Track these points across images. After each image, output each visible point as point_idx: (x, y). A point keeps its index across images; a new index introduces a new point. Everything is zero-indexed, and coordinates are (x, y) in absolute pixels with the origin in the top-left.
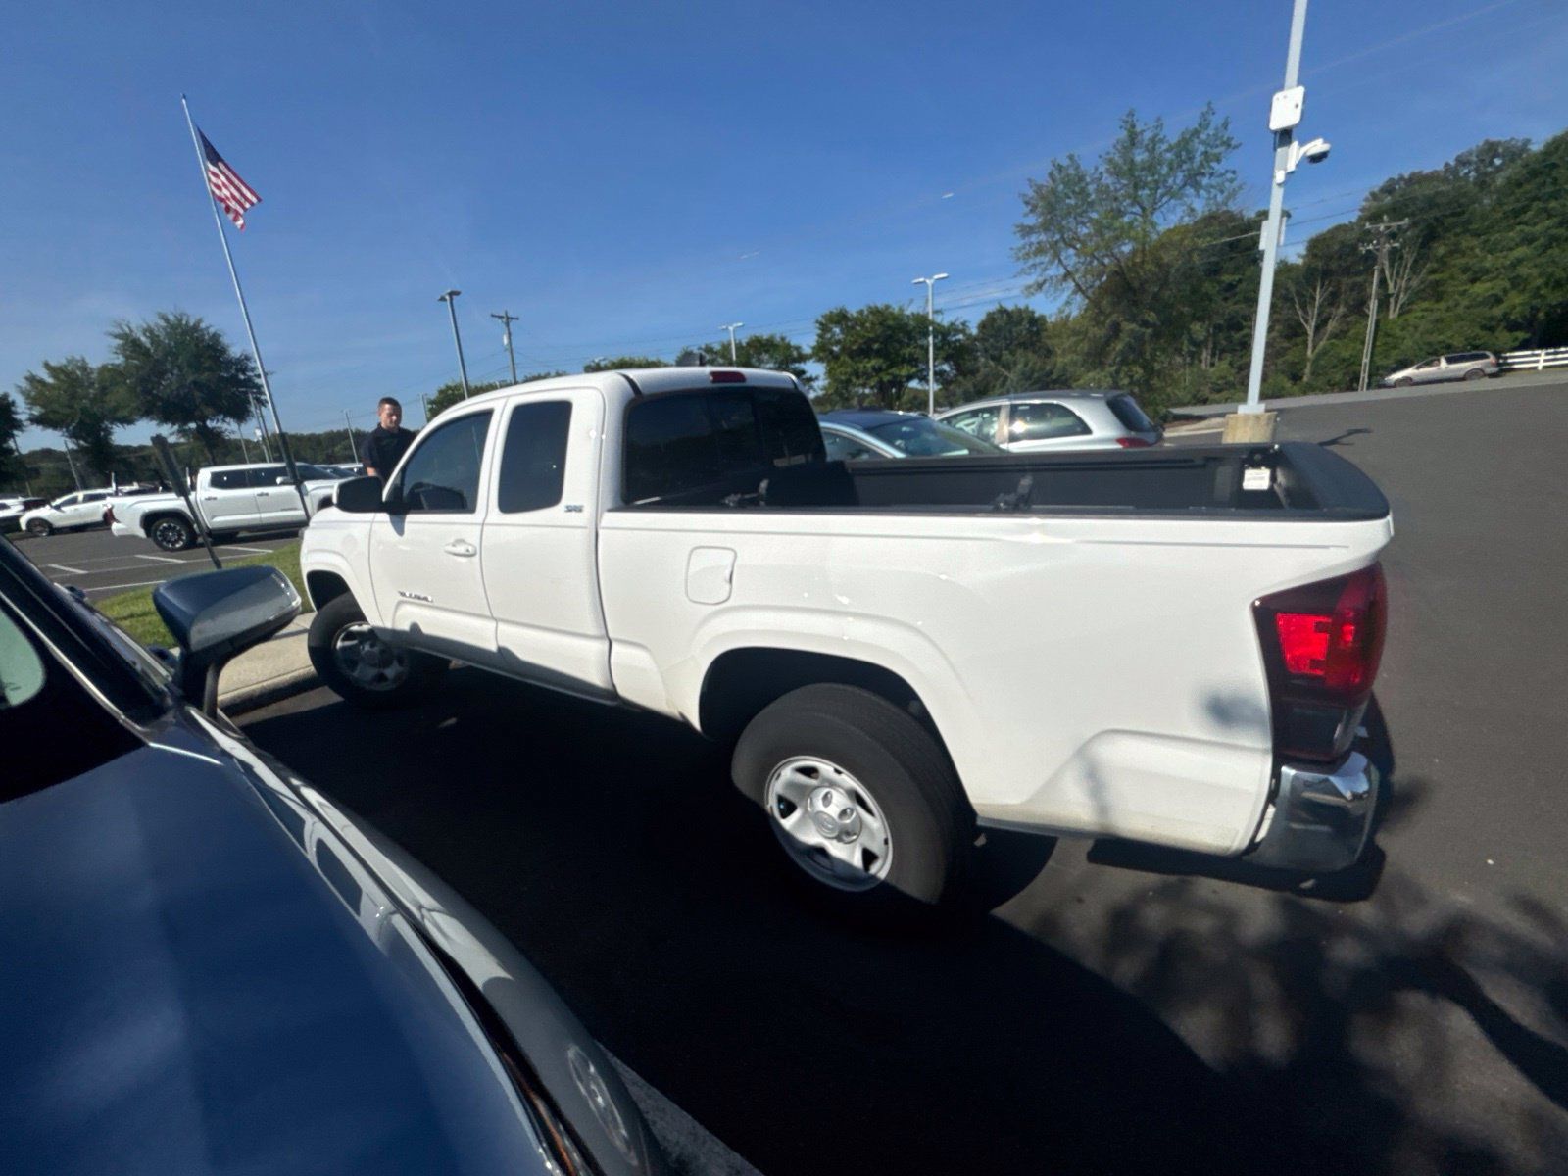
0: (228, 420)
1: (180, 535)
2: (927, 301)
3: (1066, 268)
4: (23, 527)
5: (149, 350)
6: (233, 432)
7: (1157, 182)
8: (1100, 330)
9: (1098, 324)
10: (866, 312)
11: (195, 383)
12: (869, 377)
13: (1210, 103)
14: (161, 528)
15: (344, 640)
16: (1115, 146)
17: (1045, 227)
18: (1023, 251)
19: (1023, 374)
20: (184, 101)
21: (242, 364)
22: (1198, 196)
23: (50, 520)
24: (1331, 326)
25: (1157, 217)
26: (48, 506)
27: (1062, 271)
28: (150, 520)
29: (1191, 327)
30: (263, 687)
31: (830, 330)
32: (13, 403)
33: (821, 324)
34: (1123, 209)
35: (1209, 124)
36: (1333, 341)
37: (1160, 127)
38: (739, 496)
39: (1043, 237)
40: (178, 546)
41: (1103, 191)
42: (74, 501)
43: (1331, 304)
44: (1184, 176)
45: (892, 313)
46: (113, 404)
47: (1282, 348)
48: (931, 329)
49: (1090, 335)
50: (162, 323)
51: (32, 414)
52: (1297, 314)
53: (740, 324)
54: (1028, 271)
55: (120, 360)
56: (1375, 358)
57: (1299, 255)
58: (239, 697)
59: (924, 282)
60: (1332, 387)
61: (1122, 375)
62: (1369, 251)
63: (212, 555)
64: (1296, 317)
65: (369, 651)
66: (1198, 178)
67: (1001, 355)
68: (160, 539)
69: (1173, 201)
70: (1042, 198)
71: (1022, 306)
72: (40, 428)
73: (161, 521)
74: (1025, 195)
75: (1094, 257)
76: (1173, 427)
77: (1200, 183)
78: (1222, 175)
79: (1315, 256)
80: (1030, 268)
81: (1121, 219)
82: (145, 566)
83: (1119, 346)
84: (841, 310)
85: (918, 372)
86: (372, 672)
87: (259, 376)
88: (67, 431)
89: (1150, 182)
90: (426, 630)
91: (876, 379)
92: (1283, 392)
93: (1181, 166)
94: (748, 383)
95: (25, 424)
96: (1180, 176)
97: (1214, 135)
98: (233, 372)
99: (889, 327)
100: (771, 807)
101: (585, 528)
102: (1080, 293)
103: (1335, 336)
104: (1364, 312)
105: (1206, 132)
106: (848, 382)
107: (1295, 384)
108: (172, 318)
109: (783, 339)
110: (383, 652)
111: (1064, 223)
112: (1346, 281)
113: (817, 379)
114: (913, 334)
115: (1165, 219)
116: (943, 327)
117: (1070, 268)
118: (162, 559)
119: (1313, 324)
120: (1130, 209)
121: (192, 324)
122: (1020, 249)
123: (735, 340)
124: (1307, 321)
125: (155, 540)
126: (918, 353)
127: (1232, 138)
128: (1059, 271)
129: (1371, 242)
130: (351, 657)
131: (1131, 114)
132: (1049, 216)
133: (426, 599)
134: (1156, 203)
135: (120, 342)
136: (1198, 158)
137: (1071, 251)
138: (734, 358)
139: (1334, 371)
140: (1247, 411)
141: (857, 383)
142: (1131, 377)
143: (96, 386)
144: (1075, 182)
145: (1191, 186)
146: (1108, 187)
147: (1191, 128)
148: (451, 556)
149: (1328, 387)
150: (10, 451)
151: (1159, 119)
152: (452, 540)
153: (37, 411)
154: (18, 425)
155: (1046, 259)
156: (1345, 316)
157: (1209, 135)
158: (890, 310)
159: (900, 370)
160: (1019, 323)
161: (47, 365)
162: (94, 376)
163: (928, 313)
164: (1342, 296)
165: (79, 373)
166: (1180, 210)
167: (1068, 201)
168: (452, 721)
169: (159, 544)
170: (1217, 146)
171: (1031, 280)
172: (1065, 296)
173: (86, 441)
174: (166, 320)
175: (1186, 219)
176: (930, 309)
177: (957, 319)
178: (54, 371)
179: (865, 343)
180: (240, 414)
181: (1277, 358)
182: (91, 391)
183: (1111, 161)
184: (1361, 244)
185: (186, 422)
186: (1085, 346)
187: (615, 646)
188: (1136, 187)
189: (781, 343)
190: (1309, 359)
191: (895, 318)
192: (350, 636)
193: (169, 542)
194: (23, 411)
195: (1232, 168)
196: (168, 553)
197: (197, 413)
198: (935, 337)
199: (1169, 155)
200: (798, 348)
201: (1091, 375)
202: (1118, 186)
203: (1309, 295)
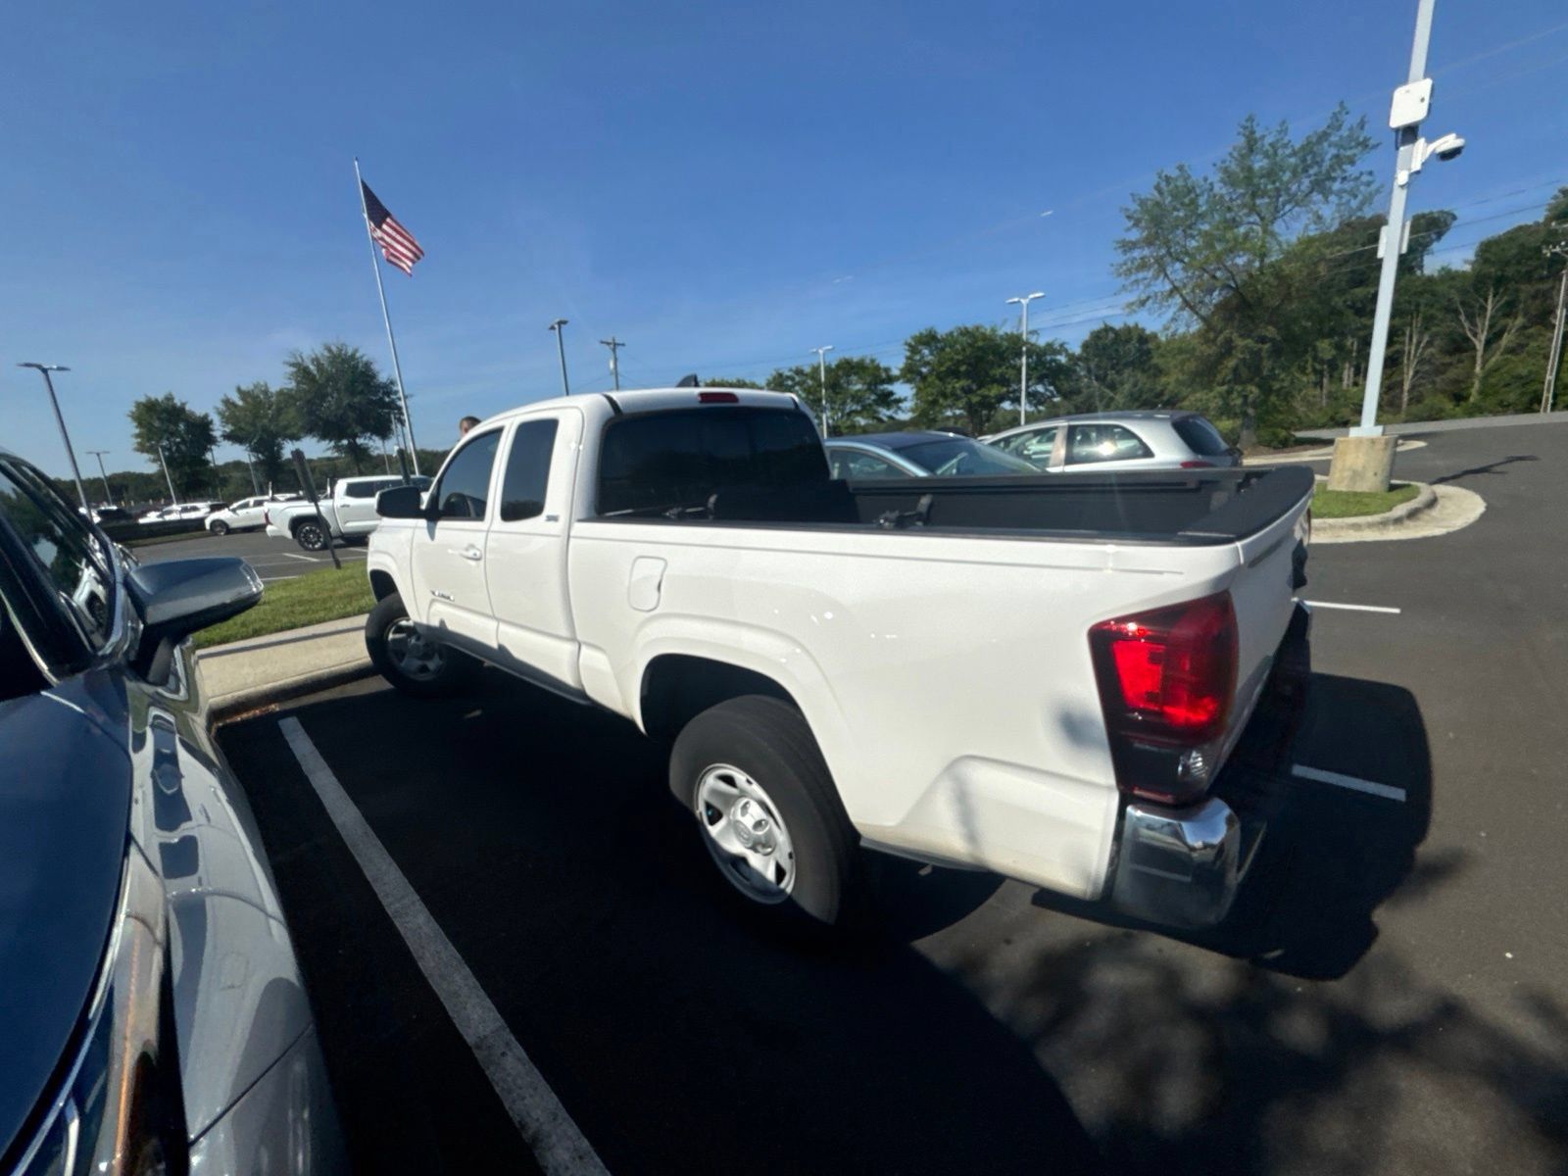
0: (374, 437)
1: (319, 537)
2: (1020, 321)
3: (1172, 282)
4: (208, 527)
5: (314, 376)
6: (377, 448)
7: (1278, 190)
8: (1210, 347)
9: (1207, 341)
10: (955, 334)
11: (349, 405)
12: (958, 398)
13: (1342, 104)
14: (304, 531)
15: (395, 632)
16: (1230, 154)
17: (1149, 242)
18: (1125, 268)
19: (1131, 394)
20: (356, 163)
21: (388, 389)
22: (1327, 201)
23: (228, 522)
24: (1506, 340)
25: (1278, 227)
26: (226, 510)
27: (1168, 287)
28: (297, 523)
29: (1318, 344)
30: (331, 672)
31: (920, 352)
32: (211, 422)
33: (910, 345)
34: (1238, 219)
35: (1341, 126)
36: (1509, 356)
37: (1284, 131)
38: (680, 509)
39: (1146, 252)
40: (316, 546)
41: (1216, 202)
42: (246, 506)
43: (1507, 315)
44: (1311, 182)
45: (983, 334)
46: (286, 423)
47: (1443, 364)
48: (1024, 349)
49: (1197, 353)
50: (326, 354)
51: (225, 431)
52: (1463, 326)
53: (830, 347)
54: (1130, 288)
55: (292, 385)
56: (1561, 375)
57: (1466, 262)
58: (311, 678)
59: (1019, 302)
60: (1504, 408)
61: (1235, 395)
62: (1554, 254)
63: (334, 556)
64: (1461, 330)
65: (414, 644)
66: (1328, 183)
67: (1106, 375)
68: (303, 539)
69: (1297, 209)
70: (1147, 211)
71: (1131, 324)
72: (230, 443)
73: (303, 525)
74: (1127, 210)
75: (1205, 270)
76: (1294, 452)
77: (1330, 188)
78: (1357, 179)
79: (1486, 261)
80: (1132, 283)
81: (1236, 230)
82: (289, 563)
83: (1231, 363)
84: (930, 332)
85: (1008, 392)
86: (418, 663)
87: (400, 399)
88: (250, 446)
89: (1271, 190)
90: (451, 627)
91: (965, 400)
92: (1443, 414)
93: (1307, 171)
94: (741, 404)
95: (219, 439)
96: (1306, 183)
97: (1349, 136)
98: (381, 395)
99: (979, 348)
100: (701, 814)
101: (558, 536)
102: (1187, 309)
103: (1511, 351)
104: (1550, 322)
105: (1339, 133)
106: (934, 402)
107: (1458, 405)
108: (334, 349)
109: (873, 361)
110: (426, 645)
111: (1171, 237)
112: (1526, 289)
113: (905, 399)
114: (1005, 355)
115: (1288, 228)
116: (1039, 348)
117: (1177, 284)
118: (302, 557)
119: (1483, 337)
120: (1245, 219)
121: (349, 354)
122: (1121, 266)
123: (825, 362)
124: (1475, 335)
125: (300, 541)
126: (1011, 373)
127: (1370, 138)
128: (1164, 286)
129: (1559, 243)
130: (400, 650)
131: (1251, 119)
132: (1153, 230)
133: (448, 598)
134: (1279, 212)
135: (293, 369)
136: (1327, 164)
137: (1178, 265)
138: (823, 379)
139: (1507, 389)
140: (1360, 435)
141: (945, 404)
142: (1246, 397)
143: (274, 407)
144: (1185, 194)
145: (1320, 193)
146: (1222, 196)
147: (1320, 130)
148: (465, 560)
149: (1500, 409)
150: (207, 462)
151: (1284, 122)
152: (465, 545)
153: (228, 429)
154: (212, 441)
155: (1150, 274)
156: (1524, 327)
157: (1341, 137)
158: (982, 330)
159: (989, 390)
160: (1128, 341)
161: (239, 390)
162: (273, 399)
163: (1021, 335)
164: (1521, 306)
165: (262, 396)
166: (1305, 218)
167: (1175, 213)
168: (478, 713)
169: (301, 544)
170: (1351, 148)
171: (1133, 297)
172: (1170, 314)
173: (263, 455)
174: (330, 350)
175: (1313, 227)
176: (1024, 329)
177: (1056, 339)
178: (243, 394)
179: (954, 365)
180: (384, 432)
181: (1437, 376)
182: (270, 412)
183: (1226, 170)
184: (1544, 246)
185: (340, 438)
186: (1192, 366)
187: (583, 648)
188: (1254, 195)
189: (871, 366)
190: (1477, 376)
191: (985, 337)
192: (400, 629)
193: (309, 543)
194: (218, 429)
195: (1369, 169)
196: (308, 552)
197: (349, 431)
198: (1028, 358)
199: (1293, 160)
200: (887, 370)
201: (1198, 395)
202: (1234, 197)
203: (1478, 305)
